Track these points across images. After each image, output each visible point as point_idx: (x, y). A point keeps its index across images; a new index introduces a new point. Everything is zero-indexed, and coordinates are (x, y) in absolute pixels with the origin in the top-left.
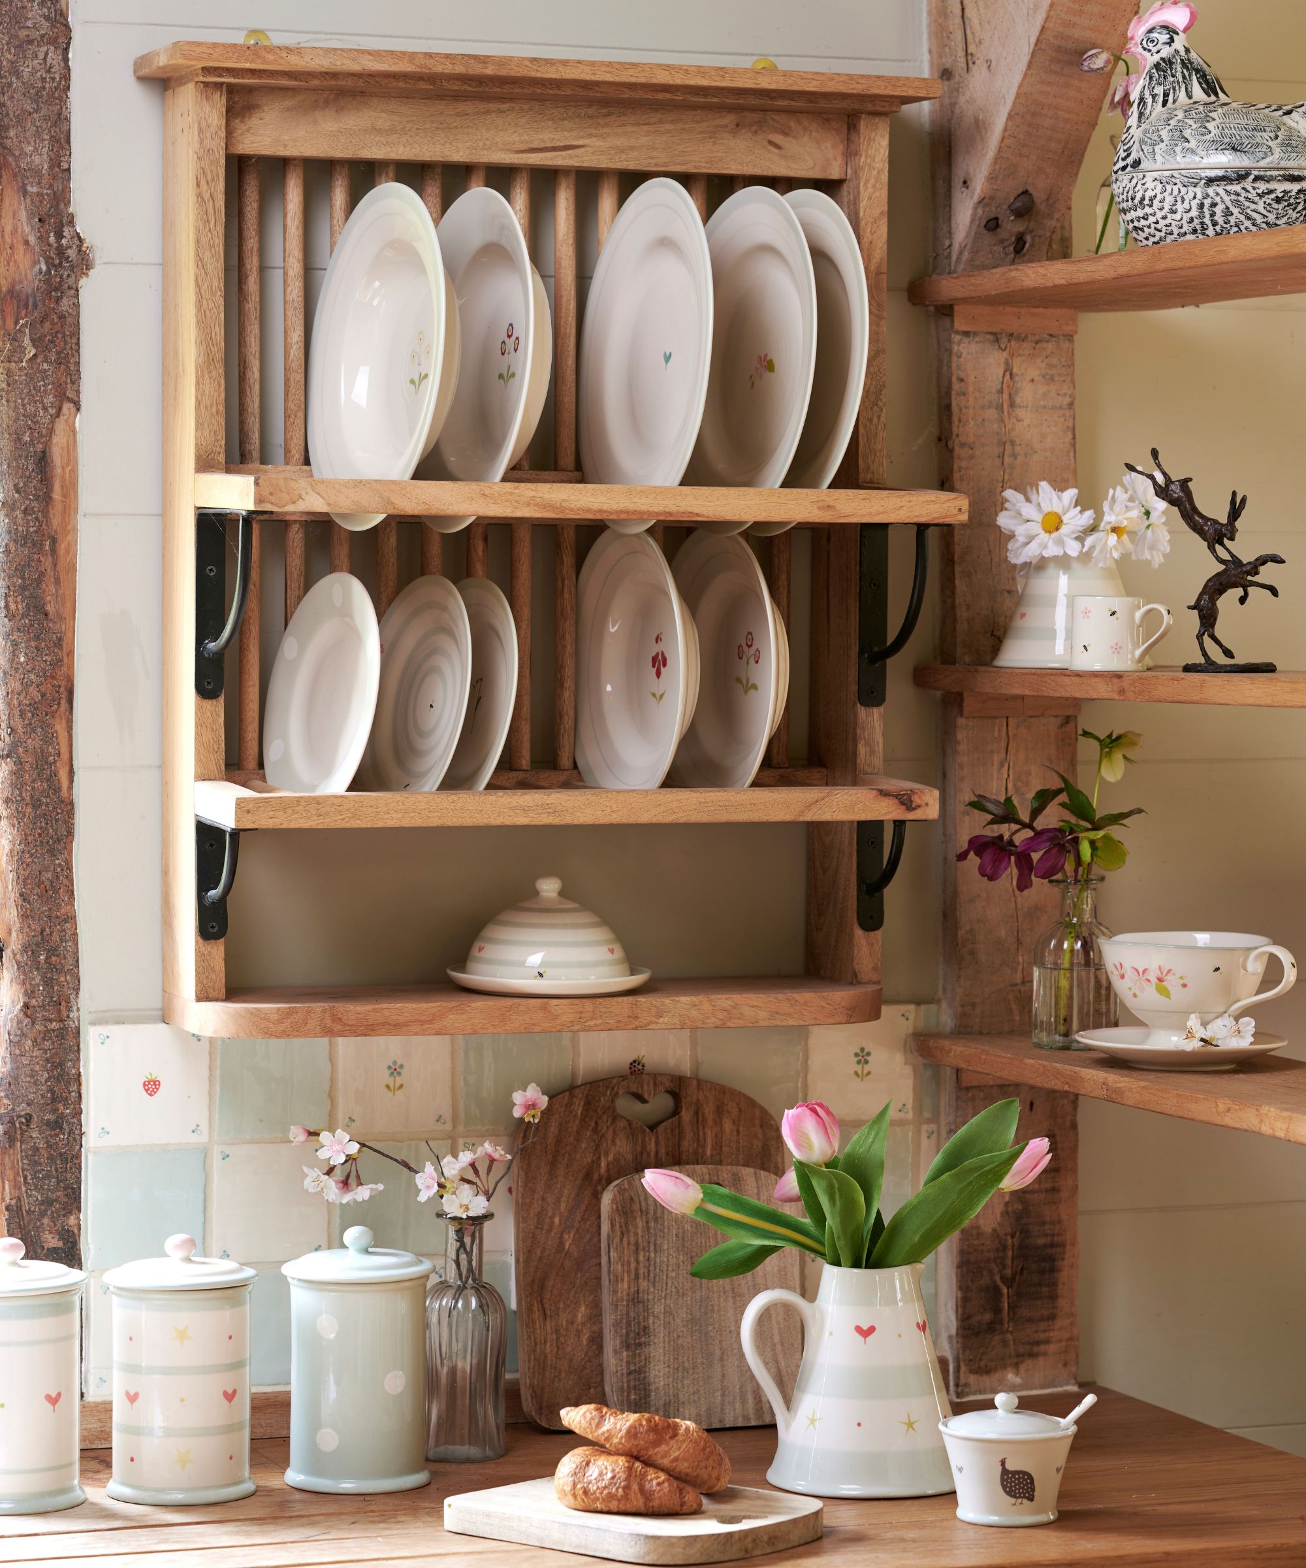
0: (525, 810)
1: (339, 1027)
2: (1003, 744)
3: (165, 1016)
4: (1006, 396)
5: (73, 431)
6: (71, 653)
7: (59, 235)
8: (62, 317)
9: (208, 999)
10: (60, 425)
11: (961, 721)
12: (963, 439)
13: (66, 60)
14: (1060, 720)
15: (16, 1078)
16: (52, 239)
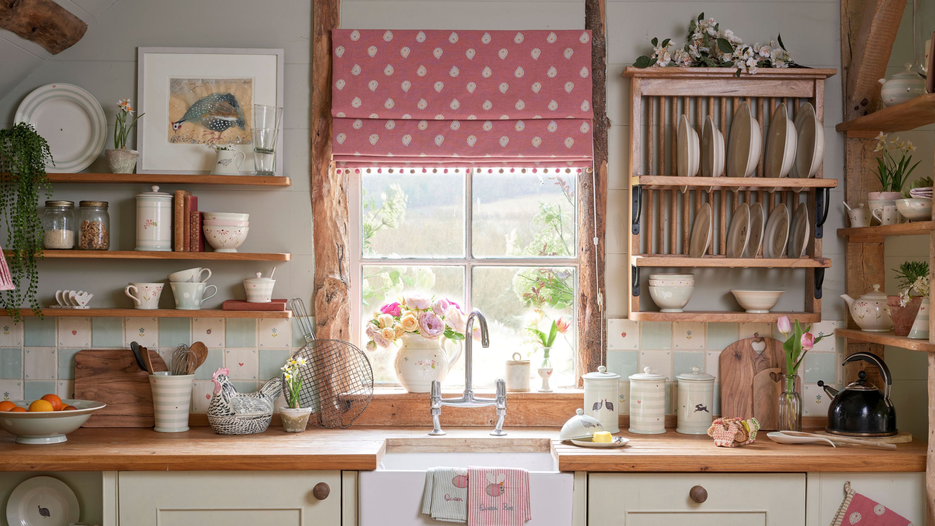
0: (714, 262)
1: (667, 319)
2: (862, 250)
3: (627, 317)
4: (862, 155)
5: (606, 167)
6: (605, 224)
7: (602, 118)
8: (603, 139)
9: (635, 311)
10: (602, 166)
11: (849, 244)
12: (850, 167)
13: (605, 74)
14: (879, 244)
15: (590, 332)
16: (600, 119)
